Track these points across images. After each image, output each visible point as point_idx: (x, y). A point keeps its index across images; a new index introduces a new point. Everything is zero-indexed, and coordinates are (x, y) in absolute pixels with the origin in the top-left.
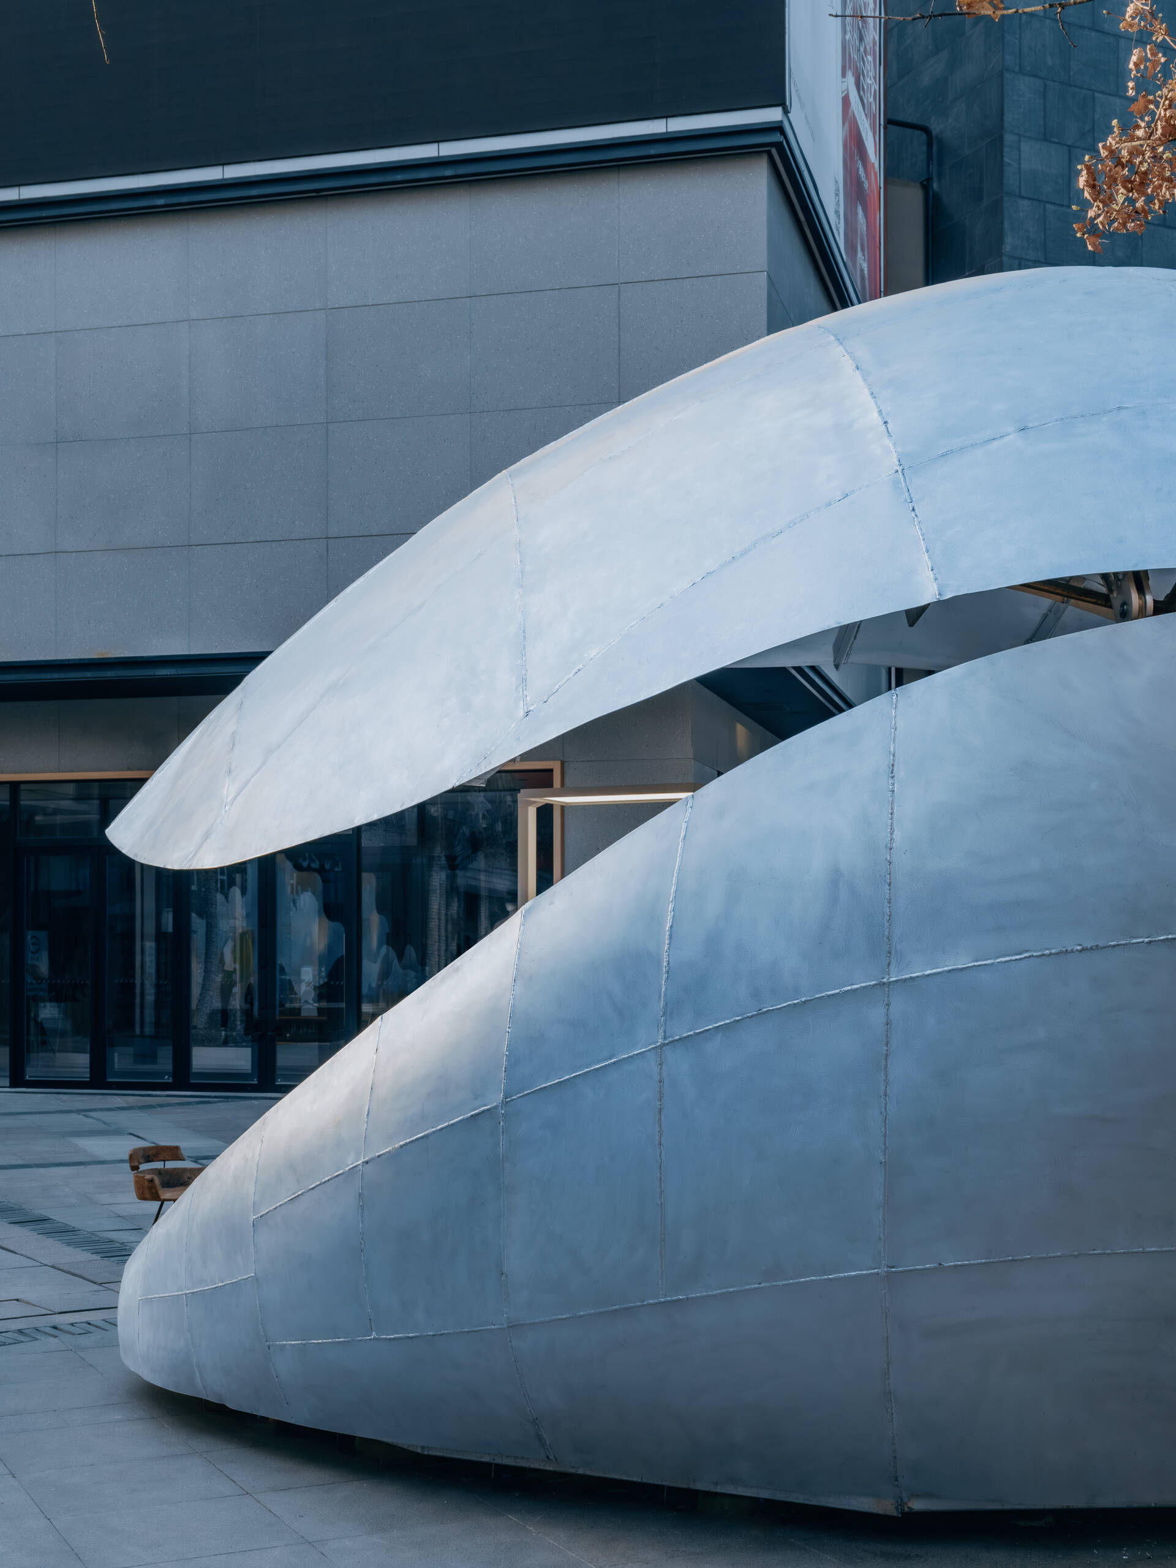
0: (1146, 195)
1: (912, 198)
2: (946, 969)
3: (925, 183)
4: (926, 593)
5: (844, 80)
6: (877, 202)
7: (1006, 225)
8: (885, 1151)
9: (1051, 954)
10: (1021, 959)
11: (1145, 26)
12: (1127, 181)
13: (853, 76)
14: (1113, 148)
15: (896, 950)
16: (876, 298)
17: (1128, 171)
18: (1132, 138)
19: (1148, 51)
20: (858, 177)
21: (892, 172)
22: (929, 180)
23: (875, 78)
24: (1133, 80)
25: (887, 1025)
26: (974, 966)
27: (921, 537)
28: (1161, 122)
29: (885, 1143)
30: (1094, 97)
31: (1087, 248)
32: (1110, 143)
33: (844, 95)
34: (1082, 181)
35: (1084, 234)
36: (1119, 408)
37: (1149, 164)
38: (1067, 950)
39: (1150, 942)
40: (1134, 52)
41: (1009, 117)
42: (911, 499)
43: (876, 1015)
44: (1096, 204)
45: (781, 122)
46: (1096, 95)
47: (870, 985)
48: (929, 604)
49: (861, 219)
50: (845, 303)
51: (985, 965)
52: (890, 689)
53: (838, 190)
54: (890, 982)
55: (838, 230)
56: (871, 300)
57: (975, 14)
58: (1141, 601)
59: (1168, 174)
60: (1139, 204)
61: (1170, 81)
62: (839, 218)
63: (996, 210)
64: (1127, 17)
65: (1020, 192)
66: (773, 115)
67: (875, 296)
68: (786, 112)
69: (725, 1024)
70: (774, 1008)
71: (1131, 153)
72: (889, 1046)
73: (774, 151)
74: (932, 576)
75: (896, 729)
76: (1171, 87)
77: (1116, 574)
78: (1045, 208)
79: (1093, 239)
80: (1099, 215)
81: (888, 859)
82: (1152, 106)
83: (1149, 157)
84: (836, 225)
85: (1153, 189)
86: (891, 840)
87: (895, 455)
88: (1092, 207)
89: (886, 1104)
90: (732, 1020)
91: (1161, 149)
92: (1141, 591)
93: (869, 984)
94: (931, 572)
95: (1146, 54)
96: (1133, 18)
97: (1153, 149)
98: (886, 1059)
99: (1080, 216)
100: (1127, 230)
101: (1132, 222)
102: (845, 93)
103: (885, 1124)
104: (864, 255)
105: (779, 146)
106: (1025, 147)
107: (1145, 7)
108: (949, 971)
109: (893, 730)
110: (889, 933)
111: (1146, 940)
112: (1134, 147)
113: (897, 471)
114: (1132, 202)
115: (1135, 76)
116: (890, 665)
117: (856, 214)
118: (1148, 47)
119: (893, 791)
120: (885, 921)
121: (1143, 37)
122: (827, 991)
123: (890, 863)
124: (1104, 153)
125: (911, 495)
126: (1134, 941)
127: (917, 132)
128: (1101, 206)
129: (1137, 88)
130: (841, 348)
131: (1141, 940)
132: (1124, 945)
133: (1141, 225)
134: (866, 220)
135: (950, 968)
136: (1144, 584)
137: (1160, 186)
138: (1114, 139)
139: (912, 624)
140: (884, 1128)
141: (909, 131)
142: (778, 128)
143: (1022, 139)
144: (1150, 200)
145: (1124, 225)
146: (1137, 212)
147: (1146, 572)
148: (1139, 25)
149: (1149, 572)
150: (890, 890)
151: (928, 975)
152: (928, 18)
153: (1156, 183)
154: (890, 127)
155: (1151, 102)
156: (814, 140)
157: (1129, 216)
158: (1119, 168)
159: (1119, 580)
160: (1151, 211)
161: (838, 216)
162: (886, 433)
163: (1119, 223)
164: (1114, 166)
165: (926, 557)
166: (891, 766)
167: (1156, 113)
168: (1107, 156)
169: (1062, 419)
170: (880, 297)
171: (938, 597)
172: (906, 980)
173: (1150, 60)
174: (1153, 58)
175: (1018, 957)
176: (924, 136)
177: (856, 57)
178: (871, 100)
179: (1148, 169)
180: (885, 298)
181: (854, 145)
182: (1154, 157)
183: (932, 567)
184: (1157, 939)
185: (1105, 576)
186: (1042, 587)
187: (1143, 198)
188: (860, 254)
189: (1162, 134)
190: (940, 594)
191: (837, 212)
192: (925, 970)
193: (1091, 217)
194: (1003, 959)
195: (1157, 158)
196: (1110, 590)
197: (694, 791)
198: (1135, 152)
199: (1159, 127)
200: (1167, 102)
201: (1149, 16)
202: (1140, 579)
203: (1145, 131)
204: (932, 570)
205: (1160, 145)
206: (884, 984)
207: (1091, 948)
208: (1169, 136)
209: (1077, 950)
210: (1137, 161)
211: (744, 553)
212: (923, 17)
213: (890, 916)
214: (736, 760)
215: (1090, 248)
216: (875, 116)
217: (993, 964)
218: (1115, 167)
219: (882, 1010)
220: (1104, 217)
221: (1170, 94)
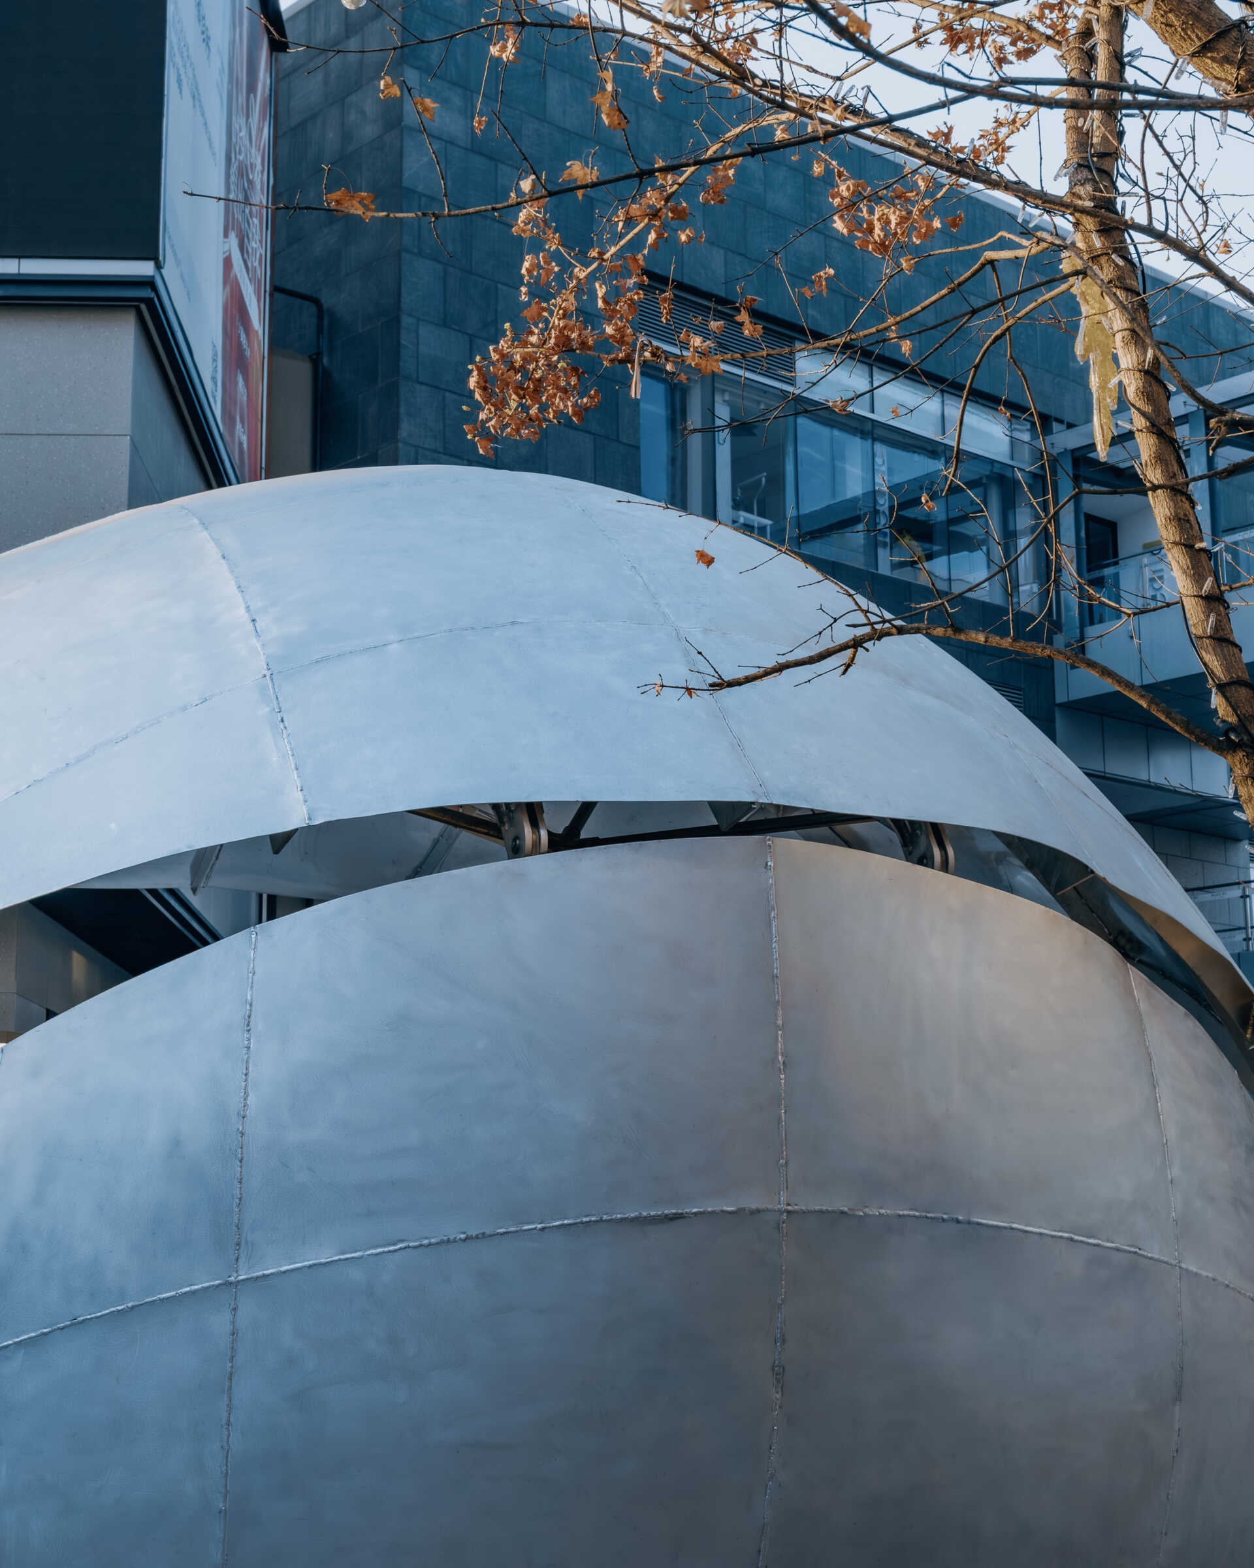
0: (540, 403)
1: (300, 372)
2: (306, 1263)
3: (315, 357)
4: (294, 817)
5: (225, 240)
6: (260, 373)
7: (402, 410)
8: (226, 1496)
9: (430, 1244)
10: (395, 1251)
11: (538, 233)
12: (519, 387)
13: (237, 236)
14: (505, 352)
15: (246, 1242)
16: (256, 480)
17: (521, 376)
18: (525, 344)
19: (541, 259)
20: (239, 344)
21: (278, 342)
22: (319, 354)
23: (261, 242)
24: (526, 285)
25: (233, 1334)
26: (340, 1260)
27: (290, 753)
28: (555, 330)
29: (226, 1486)
30: (496, 288)
31: (478, 451)
32: (503, 347)
33: (225, 255)
34: (473, 382)
35: (474, 437)
36: (513, 623)
37: (543, 372)
38: (448, 1240)
39: (543, 1229)
40: (527, 257)
41: (407, 300)
42: (280, 708)
43: (219, 1322)
44: (487, 407)
45: (153, 277)
46: (500, 286)
47: (213, 1285)
48: (297, 829)
49: (242, 390)
50: (221, 481)
51: (352, 1258)
52: (260, 921)
53: (216, 355)
54: (238, 1282)
55: (214, 397)
56: (250, 480)
57: (343, 211)
58: (534, 837)
59: (563, 384)
60: (533, 411)
61: (564, 291)
62: (216, 386)
63: (391, 394)
64: (519, 222)
65: (418, 377)
66: (144, 268)
67: (255, 477)
68: (159, 267)
69: (29, 1338)
70: (92, 1316)
71: (524, 359)
72: (234, 1362)
73: (143, 307)
74: (301, 798)
75: (254, 974)
76: (564, 297)
77: (508, 805)
78: (444, 397)
79: (484, 443)
80: (491, 419)
81: (241, 1129)
82: (545, 314)
83: (543, 365)
84: (212, 392)
85: (547, 397)
86: (245, 1106)
87: (263, 658)
88: (483, 410)
89: (229, 1436)
90: (38, 1333)
91: (555, 358)
92: (535, 825)
93: (212, 1283)
94: (300, 793)
95: (539, 261)
96: (526, 224)
97: (547, 357)
98: (230, 1379)
99: (471, 417)
100: (521, 437)
101: (526, 429)
102: (228, 253)
103: (227, 1462)
104: (243, 427)
105: (149, 302)
106: (424, 331)
107: (538, 215)
108: (310, 1266)
109: (251, 975)
110: (239, 1220)
111: (540, 1226)
112: (528, 353)
113: (265, 676)
114: (526, 409)
115: (528, 282)
116: (261, 892)
117: (236, 383)
118: (541, 254)
119: (248, 1048)
120: (234, 1205)
121: (537, 245)
122: (160, 1294)
123: (242, 1134)
124: (495, 357)
125: (281, 704)
126: (526, 1227)
127: (307, 303)
128: (493, 409)
129: (529, 293)
130: (205, 534)
131: (533, 1226)
132: (514, 1232)
133: (536, 433)
134: (248, 390)
135: (311, 1262)
136: (538, 816)
137: (555, 395)
138: (506, 342)
139: (277, 851)
140: (225, 1467)
141: (298, 301)
142: (149, 283)
143: (421, 323)
144: (543, 408)
145: (518, 430)
146: (530, 419)
147: (540, 804)
148: (532, 232)
149: (543, 804)
150: (241, 1167)
151: (285, 1272)
152: (292, 209)
153: (551, 391)
154: (277, 295)
155: (544, 309)
156: (190, 299)
157: (523, 422)
158: (511, 373)
159: (511, 811)
160: (546, 420)
161: (215, 383)
162: (254, 633)
163: (512, 428)
164: (506, 370)
165: (296, 776)
166: (247, 1018)
167: (550, 322)
168: (498, 360)
169: (451, 631)
170: (261, 479)
171: (307, 822)
172: (257, 1278)
173: (543, 268)
174: (546, 267)
175: (392, 1248)
176: (314, 309)
177: (240, 219)
178: (256, 264)
179: (542, 377)
180: (267, 480)
181: (235, 311)
182: (548, 365)
183: (302, 787)
184: (551, 1225)
185: (496, 807)
186: (429, 814)
187: (537, 406)
188: (239, 426)
189: (554, 344)
190: (310, 819)
191: (214, 379)
192: (281, 1266)
193: (482, 420)
194: (374, 1251)
195: (551, 366)
196: (502, 823)
197: (7, 1042)
198: (527, 359)
199: (553, 335)
200: (561, 312)
201: (542, 224)
202: (533, 811)
203: (539, 338)
204: (301, 790)
205: (553, 355)
206: (231, 1283)
207: (477, 1237)
208: (563, 346)
209: (460, 1239)
210: (531, 367)
211: (79, 760)
212: (287, 208)
213: (240, 1199)
214: (72, 1000)
215: (481, 452)
216: (259, 281)
217: (362, 1256)
218: (508, 371)
219: (228, 1316)
220: (496, 421)
221: (564, 304)
